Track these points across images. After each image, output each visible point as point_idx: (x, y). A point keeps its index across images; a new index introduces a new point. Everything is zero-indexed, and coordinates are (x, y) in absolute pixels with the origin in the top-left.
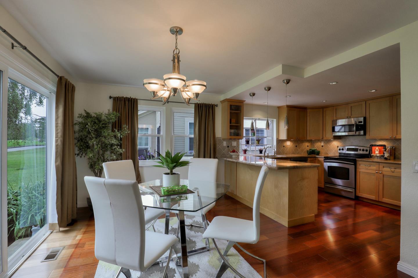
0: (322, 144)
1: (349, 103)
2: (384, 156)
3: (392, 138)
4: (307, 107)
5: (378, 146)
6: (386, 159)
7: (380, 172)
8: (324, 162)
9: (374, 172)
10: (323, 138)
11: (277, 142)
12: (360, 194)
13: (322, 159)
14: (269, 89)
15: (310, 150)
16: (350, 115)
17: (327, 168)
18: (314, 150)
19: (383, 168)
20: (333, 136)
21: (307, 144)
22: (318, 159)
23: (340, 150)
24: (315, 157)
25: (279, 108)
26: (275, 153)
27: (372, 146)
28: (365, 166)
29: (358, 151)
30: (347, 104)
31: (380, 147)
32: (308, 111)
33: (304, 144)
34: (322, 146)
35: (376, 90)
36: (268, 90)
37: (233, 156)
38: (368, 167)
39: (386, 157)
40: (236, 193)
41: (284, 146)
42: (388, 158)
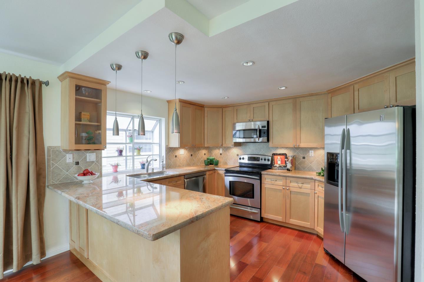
0: (221, 151)
1: (251, 104)
2: (287, 166)
3: (295, 147)
4: (204, 105)
5: (280, 155)
6: (288, 170)
7: (288, 188)
8: (225, 176)
9: (281, 188)
10: (222, 145)
11: (166, 151)
12: (265, 215)
13: (222, 172)
14: (145, 56)
15: (208, 159)
16: (252, 118)
17: (228, 184)
18: (212, 159)
19: (290, 182)
20: (233, 143)
21: (204, 152)
22: (218, 172)
23: (240, 159)
24: (215, 170)
25: (169, 102)
26: (163, 167)
27: (274, 154)
28: (271, 181)
29: (259, 161)
30: (249, 104)
31: (281, 156)
32: (206, 109)
33: (200, 151)
34: (221, 154)
35: (286, 87)
36: (143, 57)
37: (85, 182)
38: (274, 182)
39: (289, 168)
40: (88, 255)
41: (176, 156)
42: (291, 169)
